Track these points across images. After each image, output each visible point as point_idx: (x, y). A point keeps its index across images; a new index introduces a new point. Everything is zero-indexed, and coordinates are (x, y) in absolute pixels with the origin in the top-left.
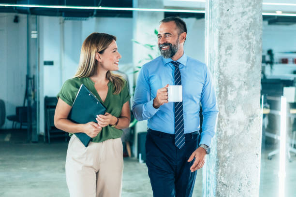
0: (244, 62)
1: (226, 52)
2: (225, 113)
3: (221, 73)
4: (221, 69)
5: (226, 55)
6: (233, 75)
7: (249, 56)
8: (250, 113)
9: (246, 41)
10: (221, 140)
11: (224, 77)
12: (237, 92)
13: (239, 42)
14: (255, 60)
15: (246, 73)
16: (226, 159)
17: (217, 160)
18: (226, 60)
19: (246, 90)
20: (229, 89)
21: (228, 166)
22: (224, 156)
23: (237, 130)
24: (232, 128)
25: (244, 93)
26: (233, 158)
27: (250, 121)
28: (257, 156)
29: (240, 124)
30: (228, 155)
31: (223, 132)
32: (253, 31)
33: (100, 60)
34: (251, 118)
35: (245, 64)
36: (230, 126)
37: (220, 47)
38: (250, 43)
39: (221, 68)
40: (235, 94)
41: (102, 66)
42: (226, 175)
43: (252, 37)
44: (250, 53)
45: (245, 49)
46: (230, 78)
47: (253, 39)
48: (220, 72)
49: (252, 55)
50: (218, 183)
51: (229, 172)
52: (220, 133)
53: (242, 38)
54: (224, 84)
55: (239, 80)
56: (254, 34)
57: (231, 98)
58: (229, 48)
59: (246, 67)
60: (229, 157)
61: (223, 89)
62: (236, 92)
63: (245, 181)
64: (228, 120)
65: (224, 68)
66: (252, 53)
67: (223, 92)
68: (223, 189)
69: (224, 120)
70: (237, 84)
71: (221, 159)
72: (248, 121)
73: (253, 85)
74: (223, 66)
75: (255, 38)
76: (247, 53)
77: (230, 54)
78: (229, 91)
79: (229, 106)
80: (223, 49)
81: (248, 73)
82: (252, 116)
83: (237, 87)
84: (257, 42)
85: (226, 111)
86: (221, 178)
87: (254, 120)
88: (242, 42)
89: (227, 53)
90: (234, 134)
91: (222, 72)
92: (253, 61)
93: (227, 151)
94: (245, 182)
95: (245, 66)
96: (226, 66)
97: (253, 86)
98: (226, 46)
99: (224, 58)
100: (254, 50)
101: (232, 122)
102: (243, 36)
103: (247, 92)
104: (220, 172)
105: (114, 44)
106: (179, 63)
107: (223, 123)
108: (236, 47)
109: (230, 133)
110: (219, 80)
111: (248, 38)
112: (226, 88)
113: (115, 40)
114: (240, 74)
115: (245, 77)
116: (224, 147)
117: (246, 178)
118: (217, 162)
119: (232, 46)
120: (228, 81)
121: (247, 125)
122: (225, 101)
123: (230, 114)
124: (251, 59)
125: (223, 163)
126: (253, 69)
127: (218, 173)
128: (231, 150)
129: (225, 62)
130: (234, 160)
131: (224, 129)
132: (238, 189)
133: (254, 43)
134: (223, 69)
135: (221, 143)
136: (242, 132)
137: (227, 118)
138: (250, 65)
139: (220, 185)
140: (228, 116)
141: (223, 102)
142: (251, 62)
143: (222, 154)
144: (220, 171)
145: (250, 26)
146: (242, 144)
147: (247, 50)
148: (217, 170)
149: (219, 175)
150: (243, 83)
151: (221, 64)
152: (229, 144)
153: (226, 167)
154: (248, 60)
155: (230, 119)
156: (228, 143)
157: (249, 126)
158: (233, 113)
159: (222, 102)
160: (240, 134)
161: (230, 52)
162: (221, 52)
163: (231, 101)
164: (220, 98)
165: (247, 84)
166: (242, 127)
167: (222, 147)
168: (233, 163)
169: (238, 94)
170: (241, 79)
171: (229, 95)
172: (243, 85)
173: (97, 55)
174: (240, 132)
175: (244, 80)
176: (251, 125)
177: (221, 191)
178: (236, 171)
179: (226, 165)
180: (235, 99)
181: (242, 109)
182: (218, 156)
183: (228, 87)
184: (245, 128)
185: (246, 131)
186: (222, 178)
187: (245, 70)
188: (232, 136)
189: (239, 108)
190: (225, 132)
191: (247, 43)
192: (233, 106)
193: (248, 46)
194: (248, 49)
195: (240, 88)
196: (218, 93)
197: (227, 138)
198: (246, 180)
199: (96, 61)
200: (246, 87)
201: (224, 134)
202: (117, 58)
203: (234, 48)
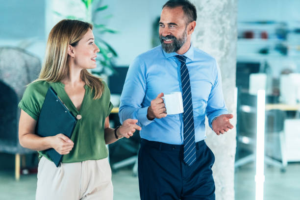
0: (217, 50)
1: (197, 38)
5: (197, 41)
7: (222, 43)
9: (219, 25)
13: (211, 27)
14: (229, 48)
28: (231, 158)
32: (227, 14)
33: (72, 55)
35: (219, 52)
38: (223, 28)
41: (76, 62)
43: (226, 21)
44: (223, 39)
45: (218, 35)
47: (227, 23)
49: (226, 42)
53: (215, 23)
56: (229, 17)
58: (201, 33)
59: (220, 56)
66: (225, 39)
75: (229, 22)
76: (221, 39)
77: (202, 41)
81: (222, 62)
84: (232, 26)
88: (214, 27)
89: (199, 39)
92: (227, 48)
94: (218, 189)
95: (218, 55)
98: (197, 31)
100: (228, 36)
102: (216, 19)
105: (90, 34)
106: (186, 58)
108: (208, 32)
111: (221, 21)
113: (91, 28)
117: (220, 184)
119: (204, 31)
124: (225, 46)
126: (228, 58)
133: (229, 28)
138: (223, 53)
142: (225, 50)
145: (224, 9)
147: (220, 36)
154: (221, 48)
161: (201, 38)
173: (69, 48)
191: (220, 28)
193: (221, 32)
194: (222, 35)
198: (219, 186)
199: (69, 56)
202: (94, 52)
203: (205, 34)
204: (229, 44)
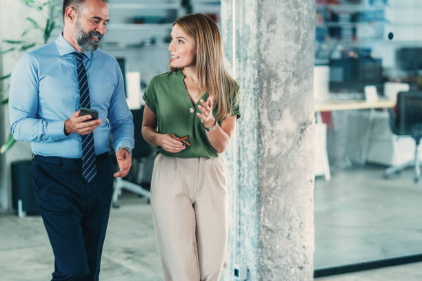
0: (292, 43)
1: (268, 27)
2: (267, 121)
3: (262, 61)
4: (261, 55)
5: (268, 32)
6: (278, 62)
7: (298, 33)
8: (301, 119)
9: (294, 10)
10: (264, 163)
11: (267, 66)
12: (284, 89)
13: (284, 13)
14: (306, 40)
15: (294, 59)
16: (272, 190)
17: (258, 193)
18: (268, 41)
19: (295, 85)
20: (273, 84)
21: (273, 202)
22: (268, 187)
23: (285, 146)
24: (277, 143)
25: (293, 89)
26: (280, 188)
27: (302, 131)
28: (310, 183)
29: (288, 136)
30: (274, 185)
31: (266, 150)
34: (303, 127)
35: (294, 46)
36: (275, 140)
37: (259, 20)
38: (299, 13)
39: (262, 52)
40: (280, 91)
42: (271, 215)
43: (303, 4)
44: (299, 28)
45: (293, 22)
46: (274, 68)
47: (303, 6)
48: (261, 59)
49: (303, 31)
50: (261, 229)
51: (275, 210)
52: (262, 152)
53: (289, 6)
54: (266, 77)
55: (286, 70)
57: (275, 97)
58: (272, 21)
59: (295, 50)
60: (274, 188)
61: (265, 85)
62: (282, 88)
63: (295, 222)
64: (272, 132)
65: (266, 52)
66: (301, 28)
67: (264, 90)
68: (267, 237)
69: (267, 131)
70: (282, 76)
71: (264, 192)
72: (299, 131)
73: (303, 76)
74: (265, 50)
75: (305, 6)
76: (296, 28)
77: (273, 31)
78: (274, 87)
79: (274, 110)
80: (264, 23)
81: (298, 58)
82: (305, 124)
83: (283, 80)
84: (309, 11)
85: (269, 119)
86: (264, 220)
87: (307, 129)
88: (288, 12)
89: (270, 29)
90: (281, 153)
91: (263, 58)
92: (303, 41)
93: (272, 179)
94: (296, 224)
95: (293, 49)
96: (268, 49)
97: (305, 78)
98: (268, 19)
99: (265, 36)
100: (305, 24)
101: (277, 135)
102: (291, 3)
103: (296, 88)
104: (262, 212)
107: (266, 137)
108: (280, 20)
109: (275, 150)
110: (259, 72)
111: (296, 5)
112: (269, 83)
114: (287, 61)
115: (293, 66)
116: (268, 173)
117: (298, 218)
118: (259, 196)
119: (276, 19)
120: (271, 71)
121: (298, 137)
122: (267, 103)
123: (275, 121)
124: (301, 37)
125: (266, 196)
126: (305, 52)
127: (260, 213)
128: (277, 178)
129: (267, 44)
130: (281, 191)
131: (267, 145)
132: (287, 235)
133: (306, 13)
134: (264, 54)
135: (263, 167)
136: (291, 149)
137: (271, 128)
138: (300, 47)
139: (263, 231)
140: (272, 124)
141: (265, 104)
142: (301, 42)
143: (265, 184)
144: (263, 209)
146: (292, 166)
147: (295, 24)
148: (259, 208)
149: (262, 215)
150: (291, 73)
151: (262, 46)
152: (274, 168)
153: (271, 203)
154: (297, 40)
155: (274, 130)
156: (273, 166)
157: (300, 138)
158: (279, 120)
159: (263, 105)
160: (289, 151)
161: (273, 27)
162: (261, 29)
163: (276, 102)
164: (261, 98)
165: (297, 75)
166: (291, 141)
167: (264, 173)
168: (280, 196)
169: (285, 91)
170: (288, 69)
171: (273, 94)
172: (291, 77)
174: (289, 148)
175: (292, 69)
176: (303, 137)
177: (265, 239)
178: (285, 209)
179: (271, 199)
180: (281, 99)
181: (291, 113)
182: (260, 188)
183: (271, 81)
184: (295, 141)
185: (296, 146)
186: (266, 220)
187: (293, 54)
188: (278, 155)
189: (286, 112)
190: (269, 150)
191: (296, 14)
192: (279, 110)
193: (297, 18)
194: (297, 23)
195: (287, 82)
196: (258, 91)
197: (271, 159)
198: (297, 220)
200: (295, 80)
201: (267, 153)
203: (278, 22)
204: (307, 35)
